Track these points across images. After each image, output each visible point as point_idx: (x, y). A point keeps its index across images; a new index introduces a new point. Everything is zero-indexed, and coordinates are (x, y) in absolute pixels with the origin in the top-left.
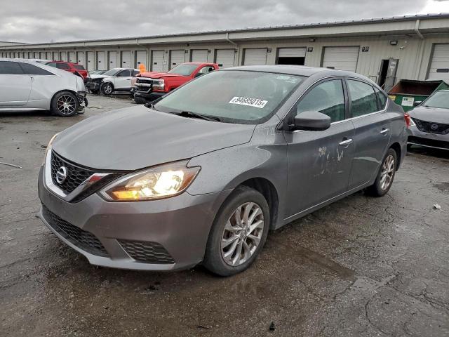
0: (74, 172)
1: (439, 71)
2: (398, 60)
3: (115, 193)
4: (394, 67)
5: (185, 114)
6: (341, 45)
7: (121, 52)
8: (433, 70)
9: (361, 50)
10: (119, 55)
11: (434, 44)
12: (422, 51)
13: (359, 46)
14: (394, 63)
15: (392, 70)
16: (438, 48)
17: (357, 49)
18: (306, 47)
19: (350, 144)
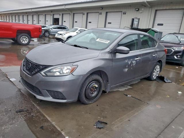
0: (33, 65)
1: (159, 25)
2: (139, 19)
3: (47, 73)
4: (137, 23)
5: (75, 46)
6: (114, 11)
7: (28, 15)
8: (156, 24)
9: (123, 13)
10: (27, 16)
11: (156, 11)
12: (150, 14)
13: (122, 12)
14: (137, 20)
15: (136, 24)
16: (158, 12)
17: (121, 13)
18: (99, 12)
19: (139, 59)
